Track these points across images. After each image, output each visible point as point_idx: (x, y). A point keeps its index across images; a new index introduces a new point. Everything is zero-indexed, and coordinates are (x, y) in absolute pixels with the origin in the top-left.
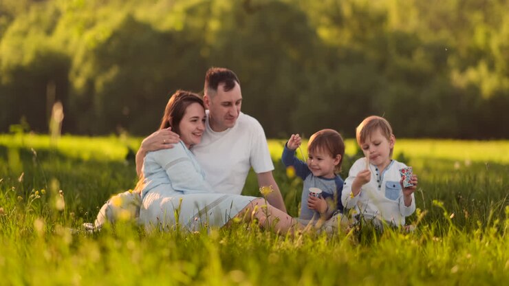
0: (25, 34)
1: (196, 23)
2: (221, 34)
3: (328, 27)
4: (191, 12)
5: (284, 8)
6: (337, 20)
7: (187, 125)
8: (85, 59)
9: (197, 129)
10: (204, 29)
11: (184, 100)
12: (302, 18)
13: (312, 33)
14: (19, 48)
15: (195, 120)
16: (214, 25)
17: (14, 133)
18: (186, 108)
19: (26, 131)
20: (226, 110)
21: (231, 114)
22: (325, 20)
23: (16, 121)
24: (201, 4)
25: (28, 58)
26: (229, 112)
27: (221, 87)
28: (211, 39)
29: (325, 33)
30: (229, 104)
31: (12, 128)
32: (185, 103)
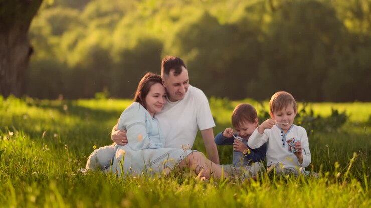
0: (130, 26)
1: (254, 17)
2: (272, 25)
3: (352, 20)
4: (249, 9)
5: (319, 6)
6: (358, 14)
7: (151, 99)
8: (174, 44)
9: (158, 102)
10: (261, 21)
11: (151, 80)
12: (332, 13)
13: (341, 25)
14: (126, 37)
15: (157, 96)
16: (267, 19)
17: (98, 99)
18: (151, 86)
19: (108, 98)
20: (176, 89)
21: (180, 91)
22: (349, 14)
23: (100, 90)
24: (259, 4)
25: (133, 44)
26: (179, 90)
27: (172, 73)
28: (265, 29)
29: (349, 24)
30: (179, 85)
31: (98, 95)
32: (151, 83)
